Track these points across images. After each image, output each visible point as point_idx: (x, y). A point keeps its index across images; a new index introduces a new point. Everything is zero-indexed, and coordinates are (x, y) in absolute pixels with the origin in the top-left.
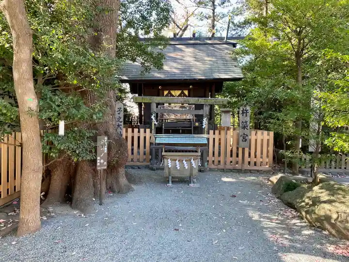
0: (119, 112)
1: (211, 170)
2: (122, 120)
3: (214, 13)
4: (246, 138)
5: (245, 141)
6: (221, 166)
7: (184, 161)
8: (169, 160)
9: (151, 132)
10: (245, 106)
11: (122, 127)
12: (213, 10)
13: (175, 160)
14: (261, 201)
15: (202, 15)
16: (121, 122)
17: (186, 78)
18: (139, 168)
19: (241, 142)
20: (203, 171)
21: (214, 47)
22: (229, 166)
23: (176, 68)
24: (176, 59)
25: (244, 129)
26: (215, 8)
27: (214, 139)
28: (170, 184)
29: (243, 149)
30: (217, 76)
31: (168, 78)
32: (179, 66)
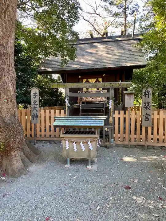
0: (34, 97)
1: (117, 146)
2: (37, 103)
3: (126, 21)
4: (149, 117)
5: (148, 120)
6: (126, 143)
7: (81, 143)
8: (67, 142)
9: (65, 113)
10: (147, 88)
11: (37, 109)
12: (126, 19)
13: (73, 142)
14: (160, 199)
15: (117, 23)
16: (37, 105)
17: (97, 67)
18: (55, 143)
19: (143, 121)
20: (108, 147)
21: (123, 43)
22: (133, 142)
23: (90, 60)
24: (91, 53)
25: (147, 109)
26: (126, 17)
27: (119, 118)
28: (68, 166)
29: (146, 128)
30: (124, 64)
31: (83, 68)
32: (93, 59)
